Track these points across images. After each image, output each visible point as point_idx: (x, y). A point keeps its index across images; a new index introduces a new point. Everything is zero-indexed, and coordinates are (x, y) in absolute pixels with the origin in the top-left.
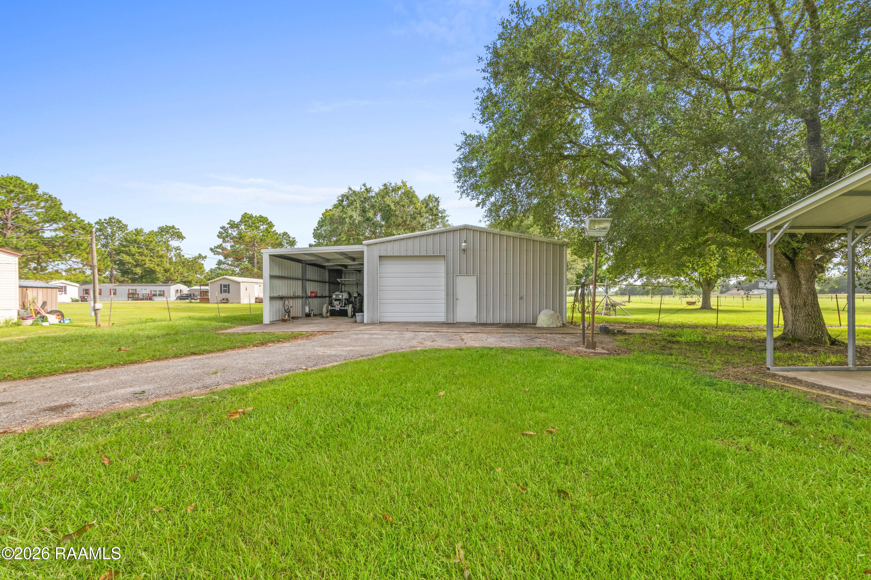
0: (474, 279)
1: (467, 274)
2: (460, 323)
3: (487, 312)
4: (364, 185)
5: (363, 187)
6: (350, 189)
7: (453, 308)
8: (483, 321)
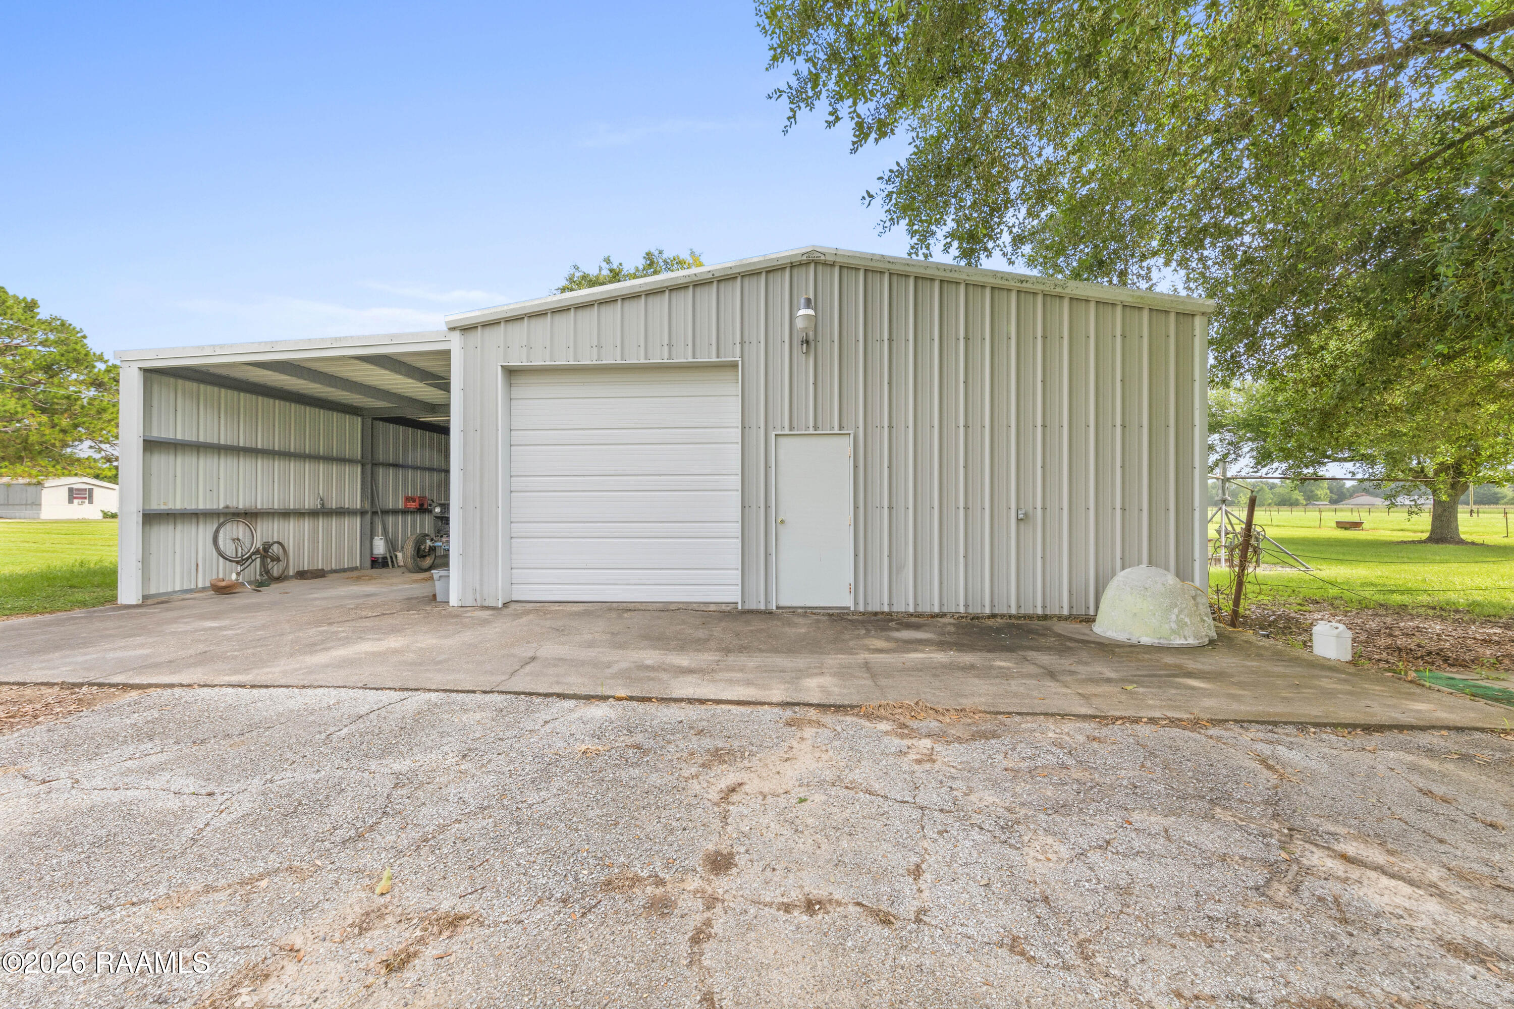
0: (845, 445)
1: (818, 430)
2: (793, 610)
3: (895, 569)
4: (608, 261)
5: (604, 265)
6: (576, 268)
7: (767, 555)
8: (880, 603)
